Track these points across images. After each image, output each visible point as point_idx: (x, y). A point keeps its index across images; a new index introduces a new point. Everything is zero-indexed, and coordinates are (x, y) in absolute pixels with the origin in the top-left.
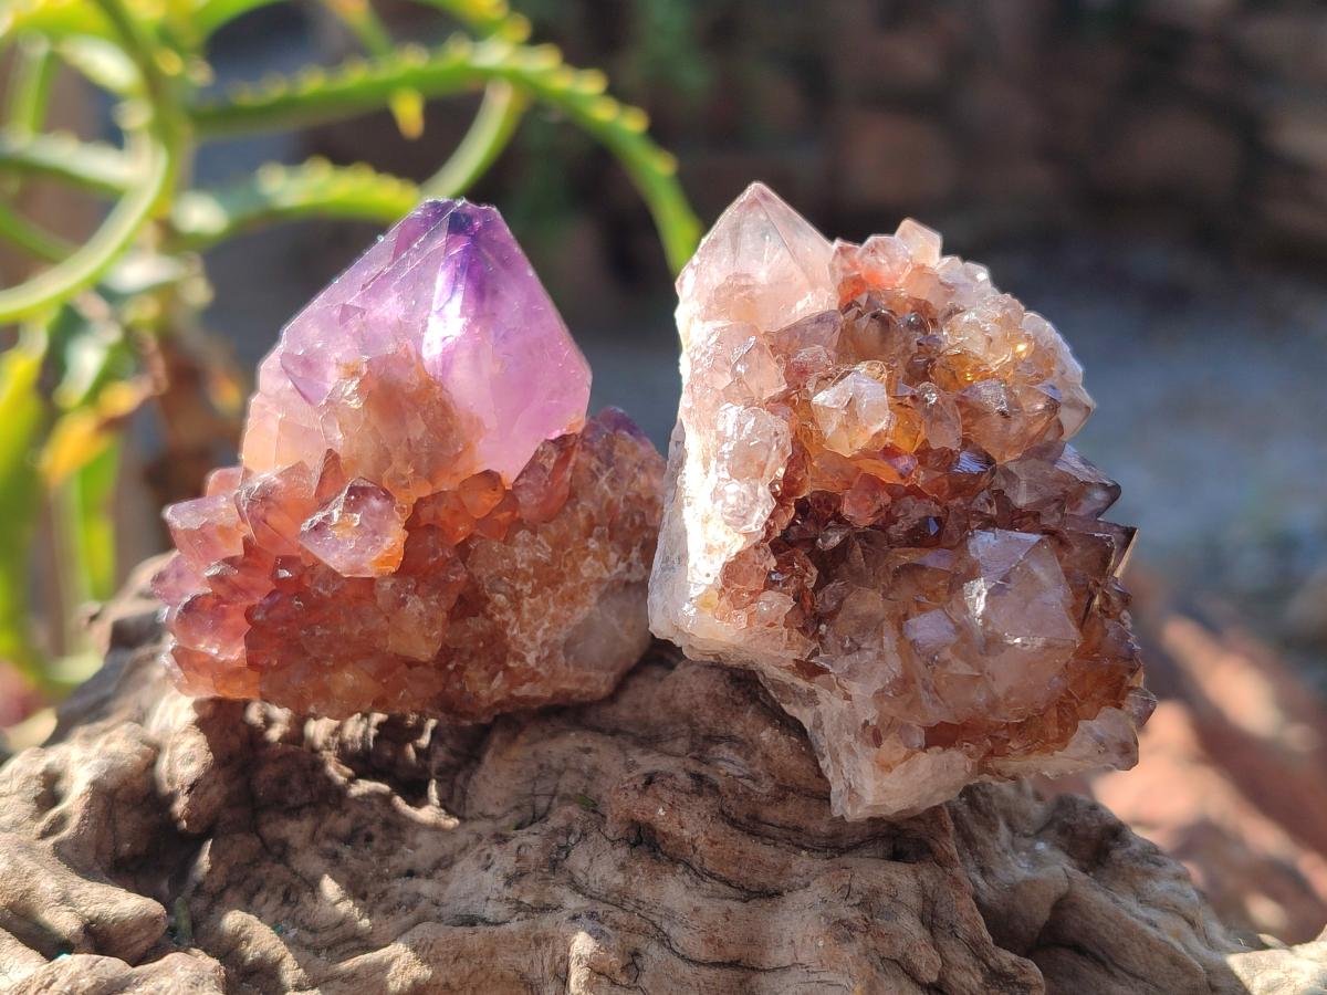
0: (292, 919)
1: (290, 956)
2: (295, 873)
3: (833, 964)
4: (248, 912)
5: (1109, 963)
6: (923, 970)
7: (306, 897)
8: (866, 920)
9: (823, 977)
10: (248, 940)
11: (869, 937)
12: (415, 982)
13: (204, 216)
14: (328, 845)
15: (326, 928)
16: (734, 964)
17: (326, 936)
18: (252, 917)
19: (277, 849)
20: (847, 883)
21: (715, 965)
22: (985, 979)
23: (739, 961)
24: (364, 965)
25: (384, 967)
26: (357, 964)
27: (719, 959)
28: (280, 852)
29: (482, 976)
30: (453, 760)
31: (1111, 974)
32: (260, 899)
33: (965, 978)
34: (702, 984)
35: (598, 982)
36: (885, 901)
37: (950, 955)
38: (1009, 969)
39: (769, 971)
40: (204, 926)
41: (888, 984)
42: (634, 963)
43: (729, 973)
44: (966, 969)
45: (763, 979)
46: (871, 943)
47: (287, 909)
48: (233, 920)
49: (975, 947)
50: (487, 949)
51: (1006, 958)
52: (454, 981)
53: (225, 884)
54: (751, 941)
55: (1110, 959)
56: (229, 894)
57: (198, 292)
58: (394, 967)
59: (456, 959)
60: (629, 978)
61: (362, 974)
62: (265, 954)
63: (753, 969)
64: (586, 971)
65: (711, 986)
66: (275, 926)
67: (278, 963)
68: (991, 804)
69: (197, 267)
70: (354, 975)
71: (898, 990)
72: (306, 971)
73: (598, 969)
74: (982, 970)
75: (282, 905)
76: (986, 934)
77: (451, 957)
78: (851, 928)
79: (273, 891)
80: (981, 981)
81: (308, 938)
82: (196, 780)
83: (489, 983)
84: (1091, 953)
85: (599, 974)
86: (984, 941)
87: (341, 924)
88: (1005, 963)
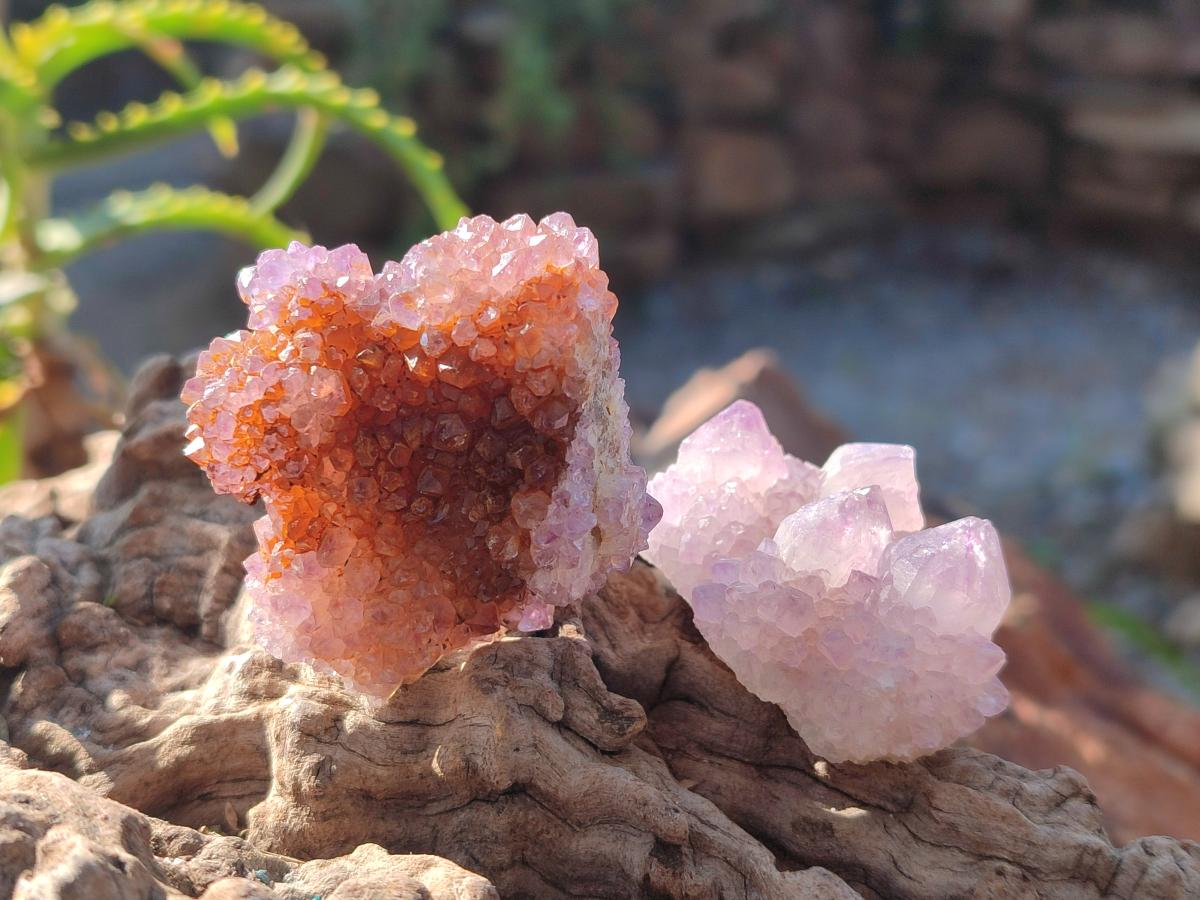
0: (86, 725)
1: (83, 749)
2: (91, 693)
3: (480, 710)
4: (53, 722)
5: (710, 708)
6: (550, 711)
7: (97, 708)
8: (506, 677)
9: (474, 721)
10: (50, 740)
11: (508, 689)
12: (177, 759)
13: (61, 236)
14: (117, 671)
15: (112, 729)
16: (413, 723)
17: (111, 734)
18: (56, 725)
19: (78, 678)
20: (494, 653)
21: (399, 723)
22: (600, 716)
23: (418, 720)
24: (139, 750)
25: (154, 751)
26: (134, 750)
27: (401, 719)
28: (81, 677)
29: (226, 750)
30: (217, 606)
31: (712, 715)
32: (63, 712)
33: (585, 716)
34: (388, 737)
35: (307, 742)
36: (525, 664)
37: (573, 700)
38: (618, 707)
39: (440, 725)
40: (19, 733)
41: (522, 721)
42: (335, 726)
43: (409, 729)
44: (586, 709)
45: (435, 731)
46: (510, 694)
47: (83, 718)
48: (41, 726)
49: (592, 694)
50: (230, 730)
51: (616, 699)
52: (207, 756)
53: (35, 703)
54: (426, 704)
55: (711, 705)
56: (38, 711)
57: (64, 300)
58: (162, 749)
59: (207, 739)
60: (331, 736)
61: (137, 756)
62: (63, 749)
63: (429, 725)
64: (298, 734)
65: (395, 739)
66: (75, 731)
67: (72, 755)
68: (621, 598)
69: (62, 280)
70: (130, 758)
71: (530, 726)
72: (94, 759)
73: (307, 732)
74: (598, 709)
75: (80, 715)
76: (600, 683)
77: (204, 739)
78: (495, 683)
79: (73, 706)
80: (597, 717)
81: (99, 737)
82: (7, 624)
83: (234, 756)
84: (698, 702)
85: (309, 735)
86: (598, 687)
87: (123, 724)
88: (614, 702)
